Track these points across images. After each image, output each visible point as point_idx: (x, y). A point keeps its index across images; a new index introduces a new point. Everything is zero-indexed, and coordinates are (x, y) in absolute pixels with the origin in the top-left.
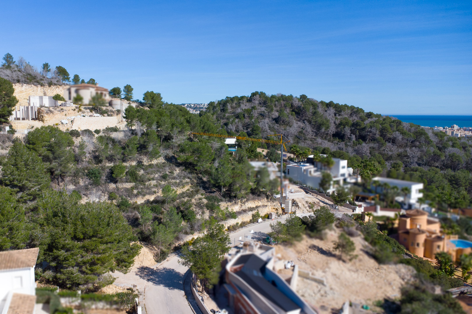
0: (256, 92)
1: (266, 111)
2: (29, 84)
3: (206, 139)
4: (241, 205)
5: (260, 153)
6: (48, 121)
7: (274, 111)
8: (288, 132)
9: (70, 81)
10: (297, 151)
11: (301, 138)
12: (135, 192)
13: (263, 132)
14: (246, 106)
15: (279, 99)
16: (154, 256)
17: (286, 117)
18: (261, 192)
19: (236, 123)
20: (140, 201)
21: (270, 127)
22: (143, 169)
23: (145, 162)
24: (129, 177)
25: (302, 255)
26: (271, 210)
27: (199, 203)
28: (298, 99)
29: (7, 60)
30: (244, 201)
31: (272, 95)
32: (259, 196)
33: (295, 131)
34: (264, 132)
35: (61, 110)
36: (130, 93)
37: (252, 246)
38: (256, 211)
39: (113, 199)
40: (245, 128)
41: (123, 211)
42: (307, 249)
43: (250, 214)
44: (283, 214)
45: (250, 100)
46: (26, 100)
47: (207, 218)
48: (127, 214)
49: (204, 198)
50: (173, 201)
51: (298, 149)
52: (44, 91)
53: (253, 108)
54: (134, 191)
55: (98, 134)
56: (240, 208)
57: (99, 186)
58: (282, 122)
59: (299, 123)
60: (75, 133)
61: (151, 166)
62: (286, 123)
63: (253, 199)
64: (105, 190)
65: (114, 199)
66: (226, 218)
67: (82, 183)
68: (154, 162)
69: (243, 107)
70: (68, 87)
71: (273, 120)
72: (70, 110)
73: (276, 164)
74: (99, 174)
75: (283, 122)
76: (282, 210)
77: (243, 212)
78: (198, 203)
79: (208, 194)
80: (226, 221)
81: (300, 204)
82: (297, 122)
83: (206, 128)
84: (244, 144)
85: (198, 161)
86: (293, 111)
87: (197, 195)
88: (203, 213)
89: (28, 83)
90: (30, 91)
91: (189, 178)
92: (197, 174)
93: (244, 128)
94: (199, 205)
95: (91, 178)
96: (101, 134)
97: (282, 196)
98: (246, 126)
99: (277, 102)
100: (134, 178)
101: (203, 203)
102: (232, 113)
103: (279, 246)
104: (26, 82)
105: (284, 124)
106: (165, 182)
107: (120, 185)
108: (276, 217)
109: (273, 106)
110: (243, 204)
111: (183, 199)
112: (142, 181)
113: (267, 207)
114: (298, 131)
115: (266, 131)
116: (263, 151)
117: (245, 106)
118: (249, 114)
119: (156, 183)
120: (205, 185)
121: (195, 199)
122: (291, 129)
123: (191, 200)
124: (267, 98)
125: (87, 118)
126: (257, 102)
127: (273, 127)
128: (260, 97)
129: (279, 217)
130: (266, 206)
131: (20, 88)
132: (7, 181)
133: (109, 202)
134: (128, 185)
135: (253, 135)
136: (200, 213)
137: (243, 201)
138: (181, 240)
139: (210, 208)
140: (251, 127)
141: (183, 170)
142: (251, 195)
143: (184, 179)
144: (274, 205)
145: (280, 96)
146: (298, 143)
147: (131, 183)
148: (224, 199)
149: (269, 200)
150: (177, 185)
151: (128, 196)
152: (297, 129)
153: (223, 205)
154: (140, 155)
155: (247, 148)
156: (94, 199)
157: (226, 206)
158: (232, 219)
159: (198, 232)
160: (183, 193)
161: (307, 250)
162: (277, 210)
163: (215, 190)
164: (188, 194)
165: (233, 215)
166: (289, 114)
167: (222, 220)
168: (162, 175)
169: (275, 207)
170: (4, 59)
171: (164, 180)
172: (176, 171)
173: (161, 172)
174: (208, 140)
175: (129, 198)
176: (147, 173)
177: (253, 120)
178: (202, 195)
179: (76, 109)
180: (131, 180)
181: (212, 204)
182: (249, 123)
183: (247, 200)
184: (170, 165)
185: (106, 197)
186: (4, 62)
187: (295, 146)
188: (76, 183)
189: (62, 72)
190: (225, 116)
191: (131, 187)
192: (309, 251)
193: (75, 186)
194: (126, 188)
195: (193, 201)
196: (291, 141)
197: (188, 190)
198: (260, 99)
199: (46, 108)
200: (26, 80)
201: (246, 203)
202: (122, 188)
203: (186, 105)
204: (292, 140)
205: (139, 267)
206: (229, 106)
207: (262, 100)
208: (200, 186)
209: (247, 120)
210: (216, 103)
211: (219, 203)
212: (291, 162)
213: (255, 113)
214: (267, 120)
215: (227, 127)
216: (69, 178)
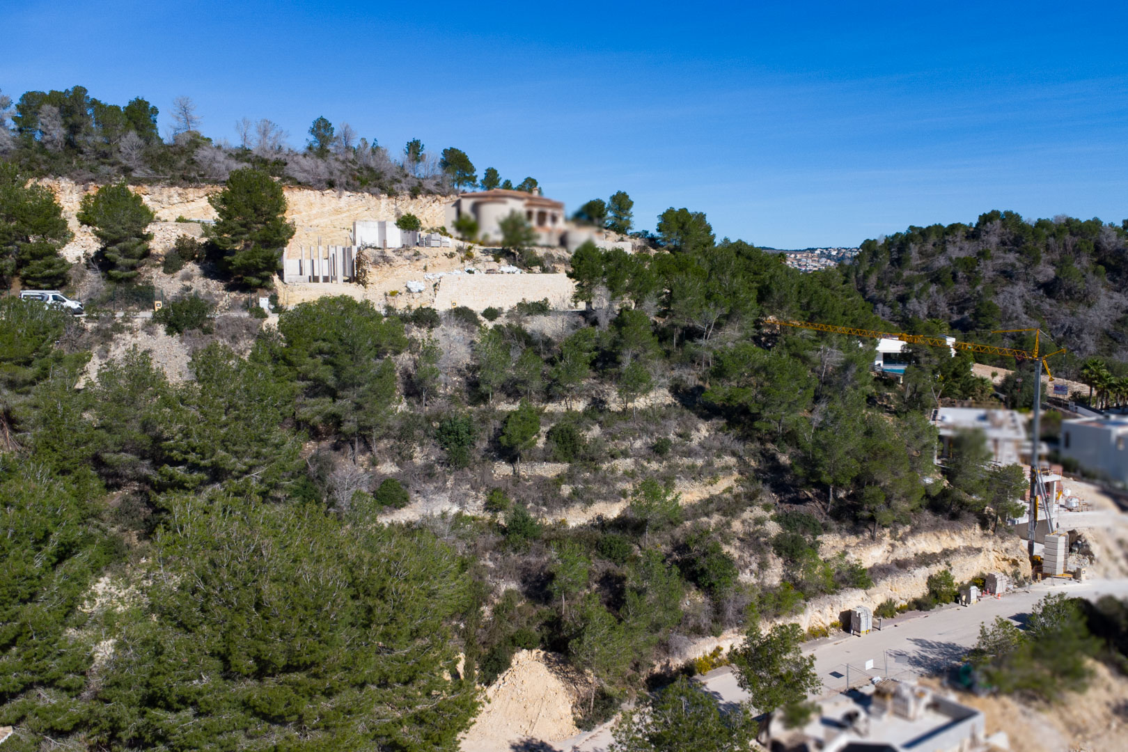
0: (993, 211)
1: (1018, 264)
2: (358, 192)
3: (810, 340)
4: (892, 546)
5: (982, 380)
6: (376, 286)
7: (1042, 262)
8: (1081, 322)
9: (477, 186)
10: (1101, 378)
11: (1120, 339)
12: (566, 490)
13: (1007, 321)
14: (961, 249)
15: (1058, 230)
16: (575, 706)
17: (1077, 280)
18: (963, 505)
19: (930, 296)
20: (576, 518)
21: (1027, 307)
22: (600, 423)
23: (614, 401)
24: (554, 446)
25: (1085, 740)
26: (994, 564)
27: (753, 533)
28: (1117, 229)
29: (317, 136)
30: (904, 533)
31: (1039, 220)
32: (954, 517)
33: (1103, 318)
34: (1010, 319)
35: (415, 255)
36: (626, 214)
37: (905, 700)
38: (941, 567)
39: (496, 511)
40: (955, 308)
41: (515, 550)
42: (1108, 718)
43: (922, 573)
44: (1035, 577)
45: (973, 234)
46: (346, 231)
47: (776, 581)
48: (526, 559)
49: (772, 518)
50: (671, 523)
51: (1105, 372)
52: (396, 209)
53: (982, 254)
54: (563, 486)
55: (491, 320)
56: (887, 554)
57: (466, 469)
58: (1066, 294)
59: (1116, 295)
60: (426, 318)
61: (625, 414)
62: (1076, 296)
63: (935, 528)
64: (479, 480)
65: (500, 509)
66: (836, 587)
67: (419, 459)
68: (641, 403)
69: (954, 252)
70: (455, 198)
71: (1039, 288)
72: (440, 255)
73: (1021, 418)
74: (469, 433)
75: (1069, 292)
76: (1033, 565)
77: (895, 568)
78: (751, 534)
79: (786, 506)
80: (834, 598)
81: (1096, 549)
82: (1110, 293)
83: (815, 308)
84: (927, 355)
85: (765, 405)
86: (1099, 263)
87: (749, 509)
88: (763, 566)
89: (355, 189)
90: (360, 210)
91: (734, 454)
92: (762, 444)
93: (952, 309)
94: (753, 541)
95: (446, 444)
96: (501, 321)
97: (1035, 521)
98: (960, 304)
99: (1051, 240)
100: (569, 450)
101: (766, 535)
102: (923, 269)
103: (1005, 699)
104: (349, 187)
105: (1071, 299)
106: (661, 463)
107: (524, 469)
108: (1011, 586)
109: (1042, 250)
110: (898, 543)
111: (704, 519)
112: (592, 459)
113: (982, 554)
114: (1114, 318)
115: (1017, 318)
116: (994, 375)
117: (959, 250)
118: (970, 272)
119: (633, 467)
120: (783, 476)
121: (743, 522)
122: (1091, 312)
123: (728, 524)
124: (1023, 227)
125: (480, 276)
126: (994, 240)
127: (1038, 306)
128: (1004, 226)
129: (1020, 590)
130: (979, 550)
131: (334, 201)
132: (175, 452)
133: (488, 516)
134: (549, 470)
135: (978, 327)
136: (754, 566)
137: (900, 532)
138: (677, 654)
139: (786, 551)
140: (974, 307)
141: (721, 430)
142: (928, 515)
143: (719, 456)
144: (1007, 550)
145: (1063, 221)
146: (1110, 351)
147: (559, 465)
148: (833, 524)
149: (990, 532)
150: (694, 474)
151: (541, 502)
152: (1110, 313)
153: (831, 544)
154: (601, 383)
155: (935, 367)
156: (446, 508)
157: (841, 546)
158: (855, 591)
159: (736, 629)
160: (710, 500)
161: (1105, 723)
162: (1015, 563)
163: (810, 495)
164: (723, 505)
165: (859, 578)
166: (1087, 270)
167: (823, 592)
168: (654, 441)
169: (1007, 556)
170: (312, 131)
171: (658, 457)
172: (698, 430)
173: (652, 434)
174: (816, 341)
175: (545, 509)
176: (610, 434)
177: (979, 288)
178: (767, 508)
179: (458, 254)
180: (559, 456)
181: (795, 540)
182: (968, 296)
183: (915, 531)
184: (682, 415)
185: (479, 503)
186: (312, 138)
187: (1095, 364)
188: (402, 458)
189: (456, 163)
190: (902, 275)
191: (558, 476)
192: (1114, 726)
193: (398, 465)
194: (541, 478)
195: (737, 526)
196: (1090, 344)
197: (729, 490)
198: (1003, 230)
199: (375, 252)
200: (352, 181)
201: (909, 538)
202: (530, 477)
203: (818, 252)
204: (1092, 342)
205: (517, 742)
206: (914, 250)
207: (1010, 233)
208: (765, 481)
209: (962, 289)
210: (882, 241)
211: (819, 538)
212: (1080, 409)
213: (987, 270)
214: (1019, 288)
215: (904, 305)
216: (386, 441)
